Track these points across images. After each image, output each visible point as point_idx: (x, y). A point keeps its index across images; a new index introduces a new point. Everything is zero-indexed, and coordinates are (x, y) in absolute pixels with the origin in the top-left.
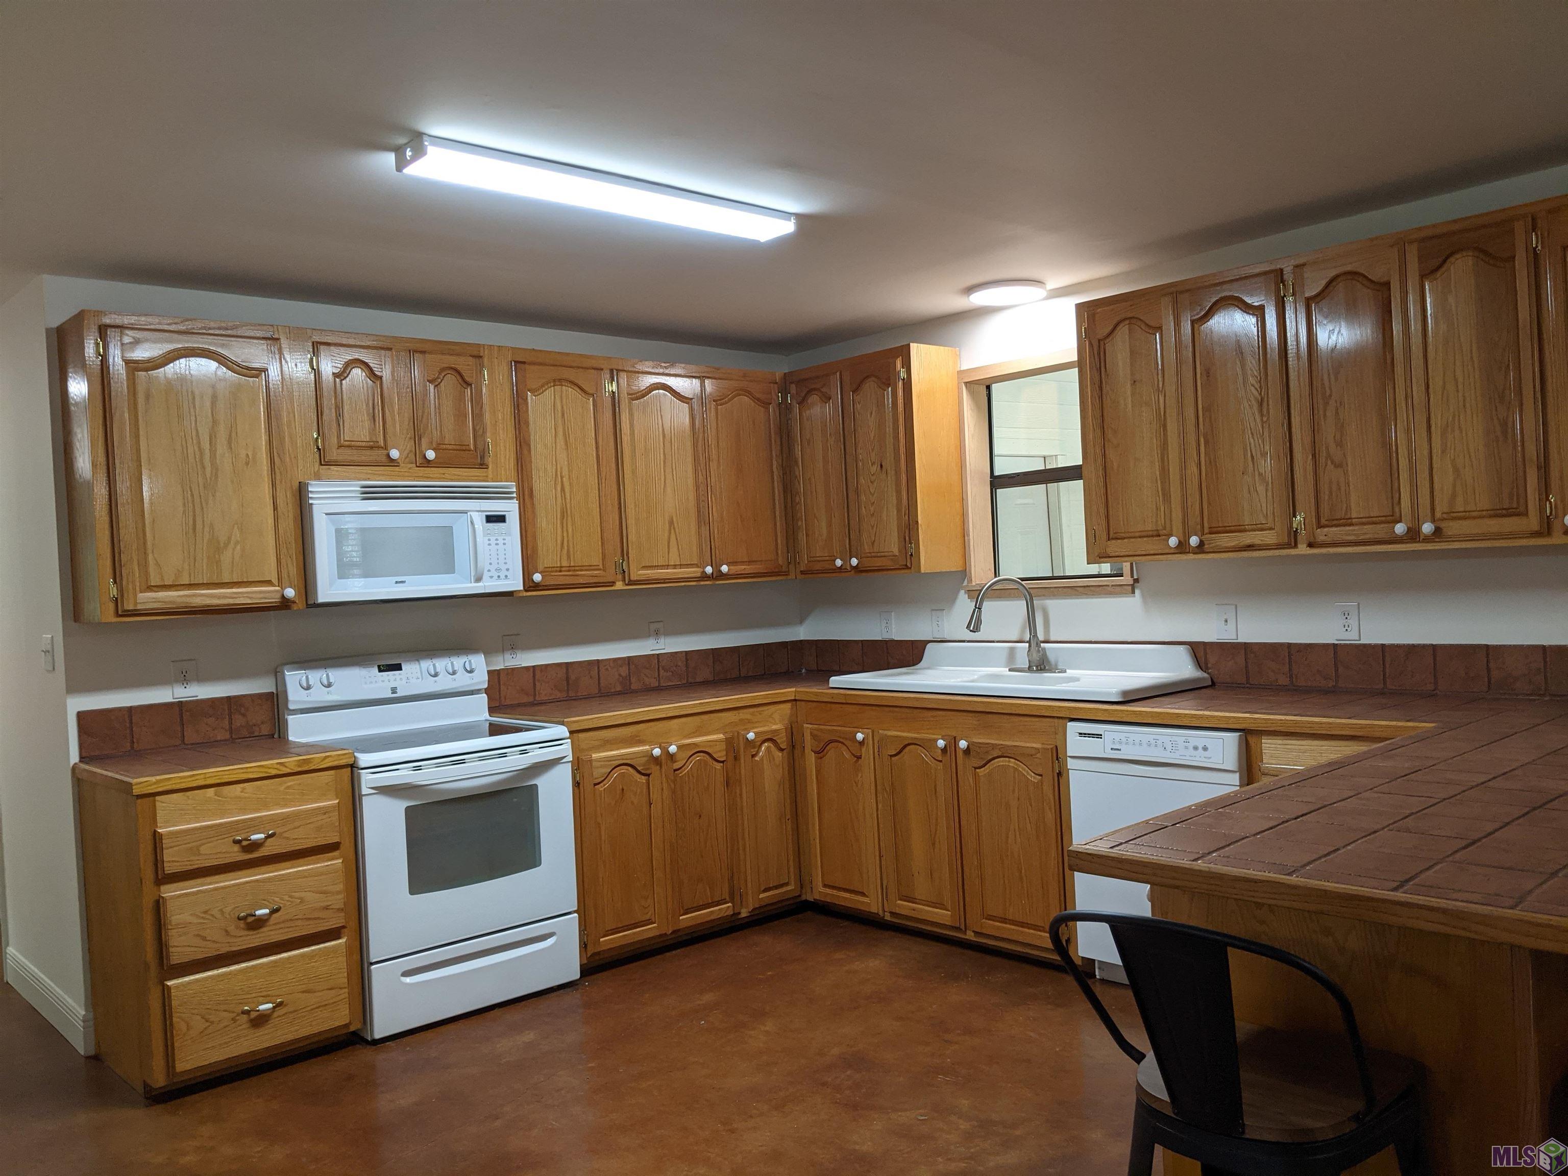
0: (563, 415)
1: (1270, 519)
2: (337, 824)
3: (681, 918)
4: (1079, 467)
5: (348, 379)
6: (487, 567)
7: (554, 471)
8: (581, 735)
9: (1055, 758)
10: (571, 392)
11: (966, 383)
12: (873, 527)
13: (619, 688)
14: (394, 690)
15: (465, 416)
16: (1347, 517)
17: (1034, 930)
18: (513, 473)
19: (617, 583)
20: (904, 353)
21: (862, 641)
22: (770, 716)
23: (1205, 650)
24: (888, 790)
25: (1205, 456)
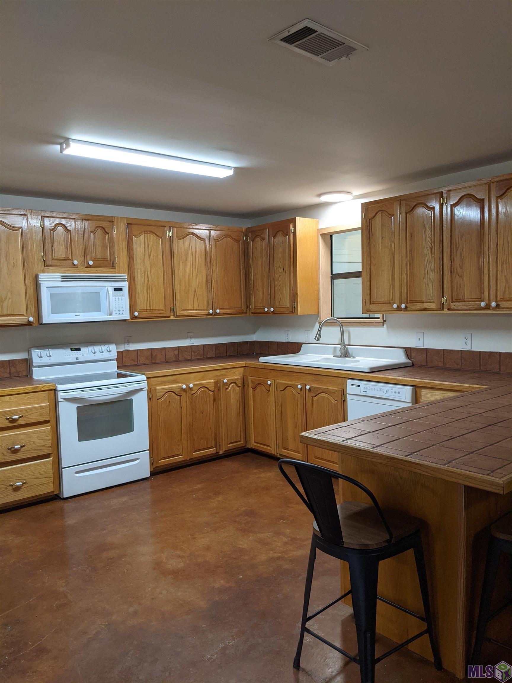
0: (148, 246)
1: (433, 298)
2: (48, 413)
3: (194, 453)
4: (360, 272)
5: (56, 231)
6: (114, 309)
7: (144, 269)
8: (152, 379)
9: (342, 394)
10: (151, 236)
11: (321, 234)
12: (280, 295)
13: (174, 359)
14: (77, 359)
15: (106, 247)
16: (463, 298)
17: (333, 463)
18: (126, 270)
19: (171, 316)
20: (294, 221)
21: (278, 342)
22: (235, 373)
23: (411, 351)
24: (280, 405)
25: (409, 270)
